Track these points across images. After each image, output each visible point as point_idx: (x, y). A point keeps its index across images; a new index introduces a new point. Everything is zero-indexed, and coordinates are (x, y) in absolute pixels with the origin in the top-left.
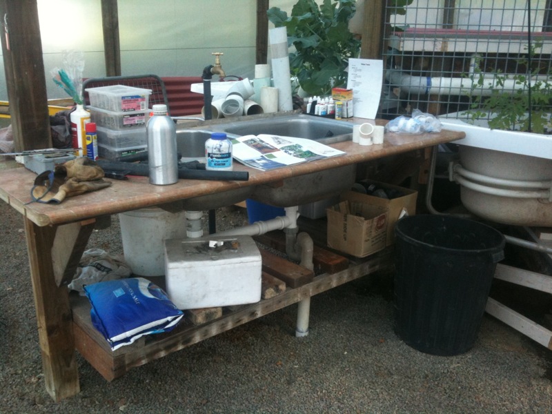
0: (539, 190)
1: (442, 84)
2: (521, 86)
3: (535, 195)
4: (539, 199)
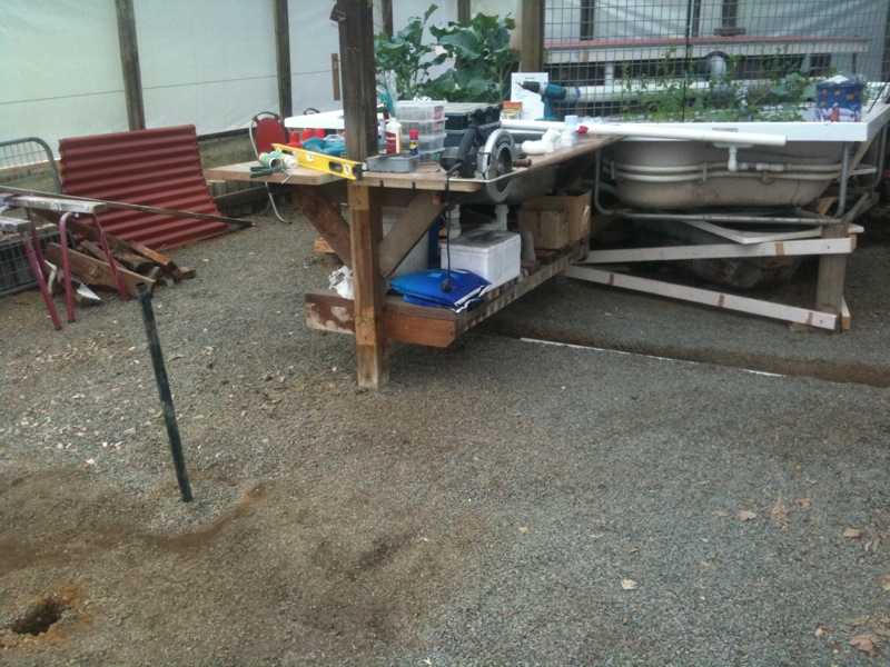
0: (694, 172)
1: (589, 92)
2: (661, 88)
3: (692, 177)
4: (694, 182)
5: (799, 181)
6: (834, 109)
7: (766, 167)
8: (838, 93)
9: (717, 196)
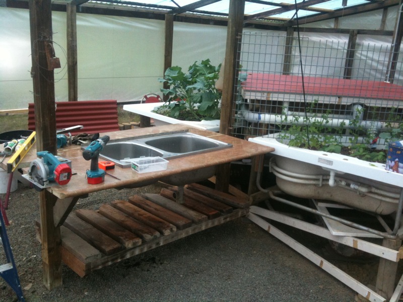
0: (314, 180)
1: (267, 118)
4: (315, 185)
5: (381, 201)
6: (395, 162)
7: (356, 187)
8: (399, 152)
9: (331, 196)
